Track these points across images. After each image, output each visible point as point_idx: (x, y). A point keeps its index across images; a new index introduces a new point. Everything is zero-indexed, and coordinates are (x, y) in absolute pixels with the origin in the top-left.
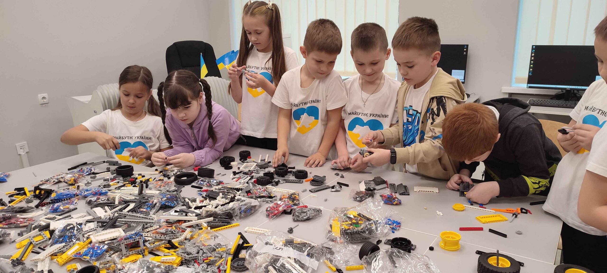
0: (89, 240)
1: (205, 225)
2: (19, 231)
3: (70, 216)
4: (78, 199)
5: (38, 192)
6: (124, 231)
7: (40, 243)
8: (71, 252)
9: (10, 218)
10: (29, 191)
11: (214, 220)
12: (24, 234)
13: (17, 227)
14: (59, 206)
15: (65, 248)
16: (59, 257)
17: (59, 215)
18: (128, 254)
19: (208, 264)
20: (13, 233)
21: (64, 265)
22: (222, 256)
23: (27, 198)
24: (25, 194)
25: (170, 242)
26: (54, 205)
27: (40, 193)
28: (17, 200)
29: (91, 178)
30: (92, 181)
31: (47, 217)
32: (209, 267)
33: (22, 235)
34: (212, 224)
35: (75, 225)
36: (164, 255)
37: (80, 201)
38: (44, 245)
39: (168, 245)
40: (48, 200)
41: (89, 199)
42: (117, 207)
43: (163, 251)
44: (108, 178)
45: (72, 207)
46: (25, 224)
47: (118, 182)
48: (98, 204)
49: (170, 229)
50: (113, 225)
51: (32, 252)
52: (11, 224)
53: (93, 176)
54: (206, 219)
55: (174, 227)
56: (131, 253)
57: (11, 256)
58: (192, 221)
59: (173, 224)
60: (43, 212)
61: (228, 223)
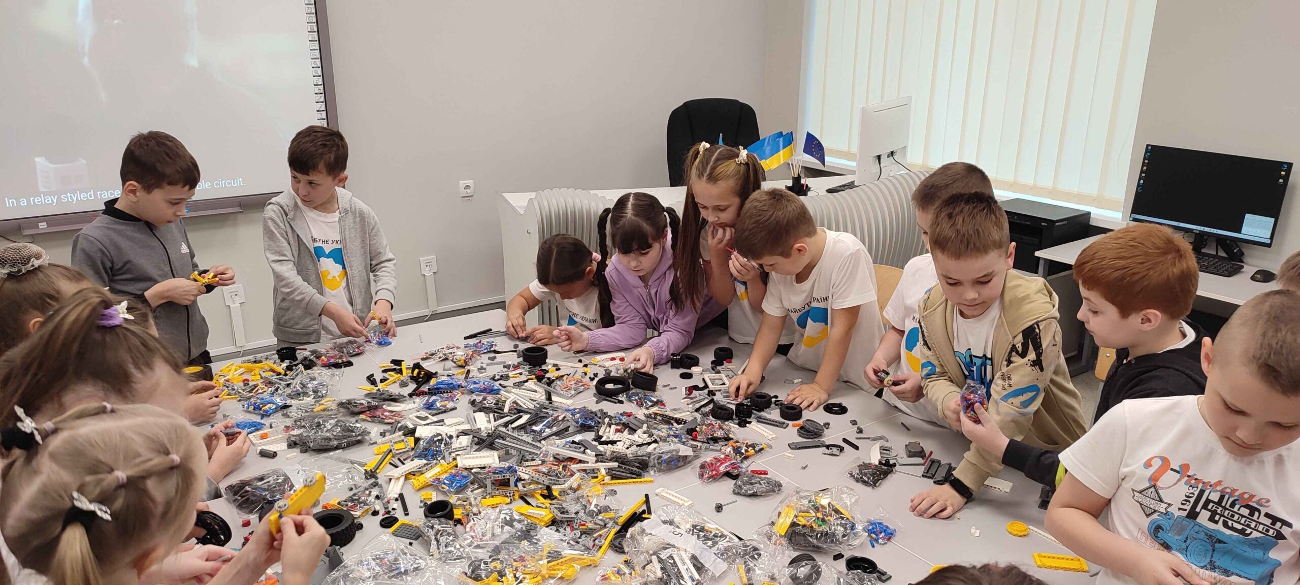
0: (454, 463)
1: (603, 472)
2: (382, 428)
3: (442, 421)
4: (463, 393)
5: (416, 371)
6: (499, 458)
7: (400, 453)
8: (430, 475)
9: (376, 408)
10: (407, 368)
11: (619, 466)
12: (387, 434)
13: (382, 422)
14: (435, 401)
15: (425, 468)
16: (417, 478)
17: (433, 415)
18: (493, 494)
19: (583, 533)
20: (375, 430)
21: (419, 489)
22: (605, 524)
23: (402, 378)
24: (400, 372)
25: (549, 488)
26: (429, 398)
27: (419, 373)
28: (391, 379)
29: (489, 358)
30: (488, 365)
31: (418, 414)
32: (584, 536)
33: (384, 436)
34: (614, 472)
35: (444, 436)
36: (537, 506)
37: (463, 396)
38: (405, 456)
39: (546, 491)
40: (425, 388)
41: (474, 397)
42: (505, 417)
43: (538, 499)
44: (510, 363)
45: (450, 405)
46: (390, 421)
47: (521, 374)
48: (484, 408)
49: (554, 468)
50: (491, 445)
51: (390, 463)
52: (375, 417)
53: (492, 355)
54: (607, 464)
55: (561, 467)
56: (497, 492)
57: (366, 464)
58: (588, 462)
59: (562, 461)
60: (416, 405)
61: (637, 475)
